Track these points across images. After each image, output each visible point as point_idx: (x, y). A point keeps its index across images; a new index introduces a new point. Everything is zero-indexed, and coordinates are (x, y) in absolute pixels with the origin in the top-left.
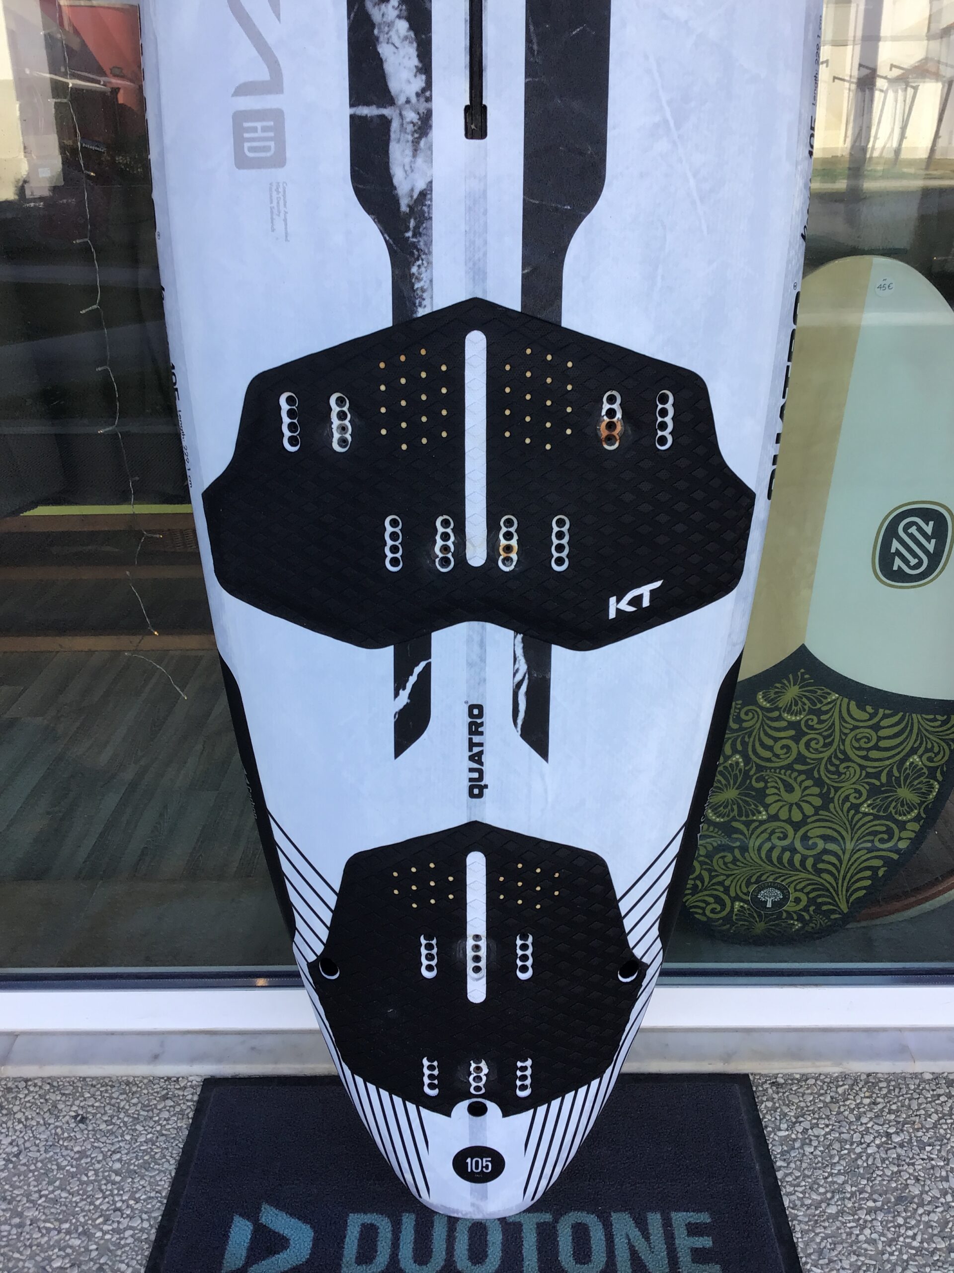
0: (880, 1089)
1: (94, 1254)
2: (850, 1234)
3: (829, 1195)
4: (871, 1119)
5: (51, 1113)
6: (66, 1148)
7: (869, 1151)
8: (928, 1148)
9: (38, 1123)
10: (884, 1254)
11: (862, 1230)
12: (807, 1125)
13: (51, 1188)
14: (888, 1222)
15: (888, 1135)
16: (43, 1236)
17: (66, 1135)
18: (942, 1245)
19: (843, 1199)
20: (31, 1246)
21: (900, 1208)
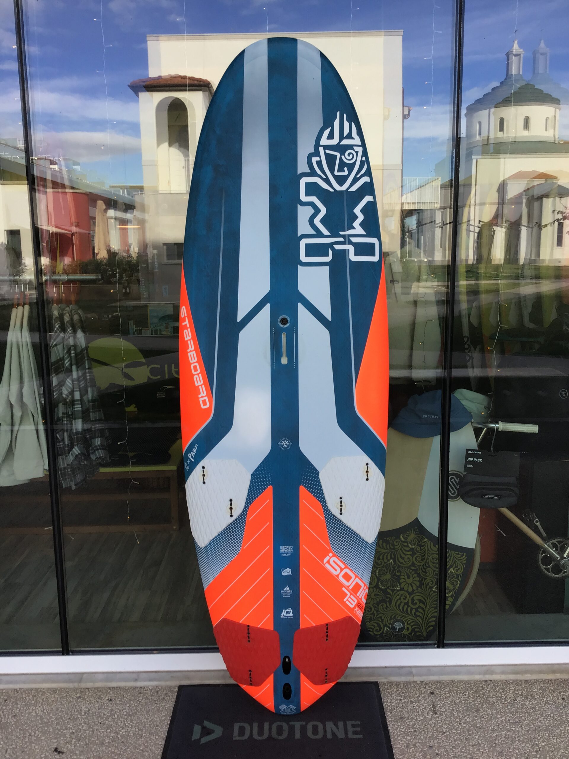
0: (400, 686)
4: (395, 695)
5: (99, 698)
6: (106, 709)
15: (400, 700)
17: (105, 705)
18: (412, 730)
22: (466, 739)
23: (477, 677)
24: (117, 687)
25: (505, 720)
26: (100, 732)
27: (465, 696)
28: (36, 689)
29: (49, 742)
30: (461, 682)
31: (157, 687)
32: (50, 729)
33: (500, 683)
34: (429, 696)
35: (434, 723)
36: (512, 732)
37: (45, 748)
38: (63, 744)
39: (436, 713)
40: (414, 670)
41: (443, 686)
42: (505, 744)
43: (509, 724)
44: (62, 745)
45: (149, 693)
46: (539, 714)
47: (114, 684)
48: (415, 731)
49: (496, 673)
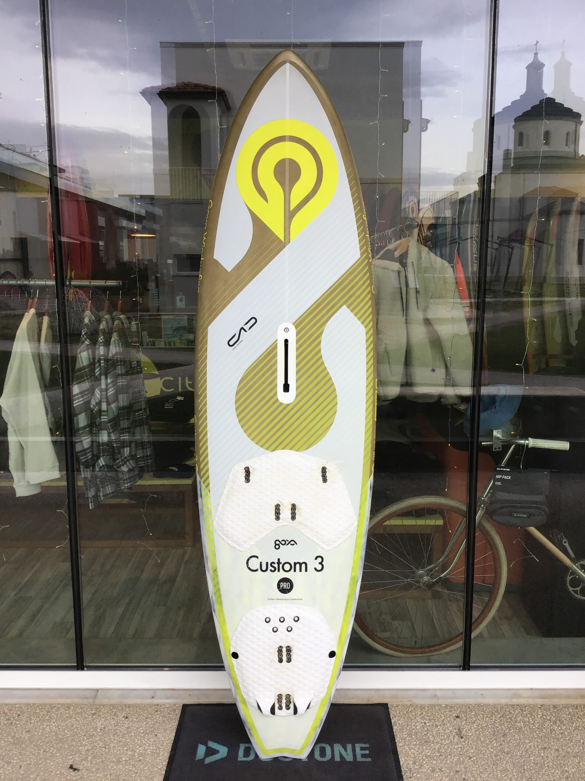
0: (425, 709)
1: (137, 756)
2: (406, 752)
3: (400, 740)
4: (420, 718)
5: (115, 716)
6: (122, 726)
7: (417, 728)
8: (439, 727)
9: (110, 718)
10: (416, 756)
11: (410, 750)
12: (396, 720)
13: (118, 738)
14: (419, 748)
15: (425, 723)
16: (117, 751)
17: (121, 722)
18: (438, 754)
19: (405, 742)
20: (114, 754)
21: (425, 744)
22: (494, 765)
23: (504, 701)
24: (133, 705)
25: (534, 745)
26: (116, 750)
27: (491, 720)
28: (50, 705)
29: (64, 758)
30: (487, 705)
31: (174, 705)
32: (65, 746)
33: (528, 708)
34: (454, 720)
35: (461, 748)
36: (541, 758)
37: (61, 765)
38: (79, 761)
39: (462, 738)
40: (439, 694)
41: (468, 710)
42: (534, 769)
43: (537, 749)
44: (77, 762)
45: (166, 711)
46: (569, 740)
47: (129, 701)
48: (441, 755)
49: (524, 698)
